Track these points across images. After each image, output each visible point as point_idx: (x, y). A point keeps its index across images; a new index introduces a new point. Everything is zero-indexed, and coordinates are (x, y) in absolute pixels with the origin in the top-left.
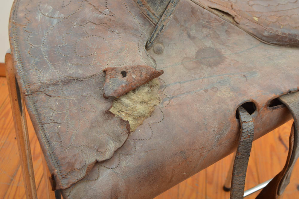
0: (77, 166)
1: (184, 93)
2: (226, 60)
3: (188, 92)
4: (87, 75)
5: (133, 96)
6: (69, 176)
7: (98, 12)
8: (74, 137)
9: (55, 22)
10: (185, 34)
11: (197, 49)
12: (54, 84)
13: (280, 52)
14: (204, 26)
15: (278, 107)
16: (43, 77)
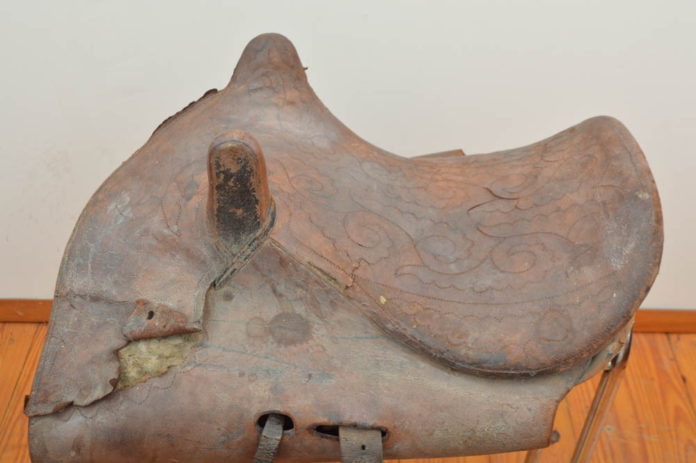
0: (52, 398)
1: (215, 366)
2: (310, 341)
3: (221, 366)
4: (119, 299)
5: (154, 345)
6: (39, 405)
7: (165, 225)
8: (67, 365)
9: (121, 220)
10: (268, 287)
11: (280, 312)
12: (81, 297)
13: (405, 360)
14: (298, 285)
15: (330, 438)
16: (76, 284)
